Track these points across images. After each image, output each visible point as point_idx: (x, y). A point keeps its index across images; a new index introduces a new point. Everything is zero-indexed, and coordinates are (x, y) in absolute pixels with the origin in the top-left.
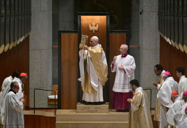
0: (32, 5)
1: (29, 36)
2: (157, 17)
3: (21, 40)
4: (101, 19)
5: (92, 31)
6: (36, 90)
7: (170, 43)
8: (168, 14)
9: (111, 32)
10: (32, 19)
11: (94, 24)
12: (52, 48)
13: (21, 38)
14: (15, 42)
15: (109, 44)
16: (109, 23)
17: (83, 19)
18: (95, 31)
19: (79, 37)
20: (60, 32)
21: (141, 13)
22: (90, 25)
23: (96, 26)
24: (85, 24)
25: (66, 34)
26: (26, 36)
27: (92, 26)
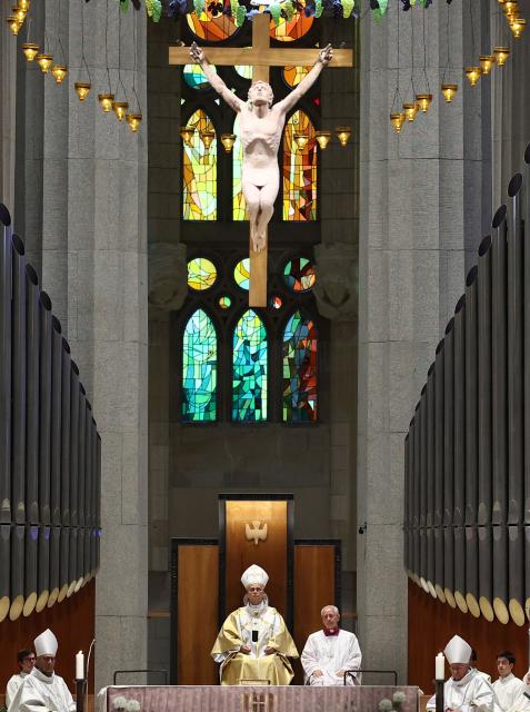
0: (102, 509)
1: (93, 579)
2: (402, 536)
3: (77, 586)
4: (273, 510)
5: (253, 540)
6: (118, 675)
7: (434, 594)
8: (429, 525)
9: (298, 542)
10: (103, 542)
11: (256, 523)
12: (149, 618)
13: (77, 581)
14: (62, 592)
15: (292, 571)
16: (292, 520)
17: (232, 510)
18: (260, 540)
19: (220, 554)
20: (176, 543)
21: (361, 532)
22: (248, 526)
23: (261, 528)
24: (235, 523)
25: (191, 548)
26: (88, 578)
27: (252, 527)
